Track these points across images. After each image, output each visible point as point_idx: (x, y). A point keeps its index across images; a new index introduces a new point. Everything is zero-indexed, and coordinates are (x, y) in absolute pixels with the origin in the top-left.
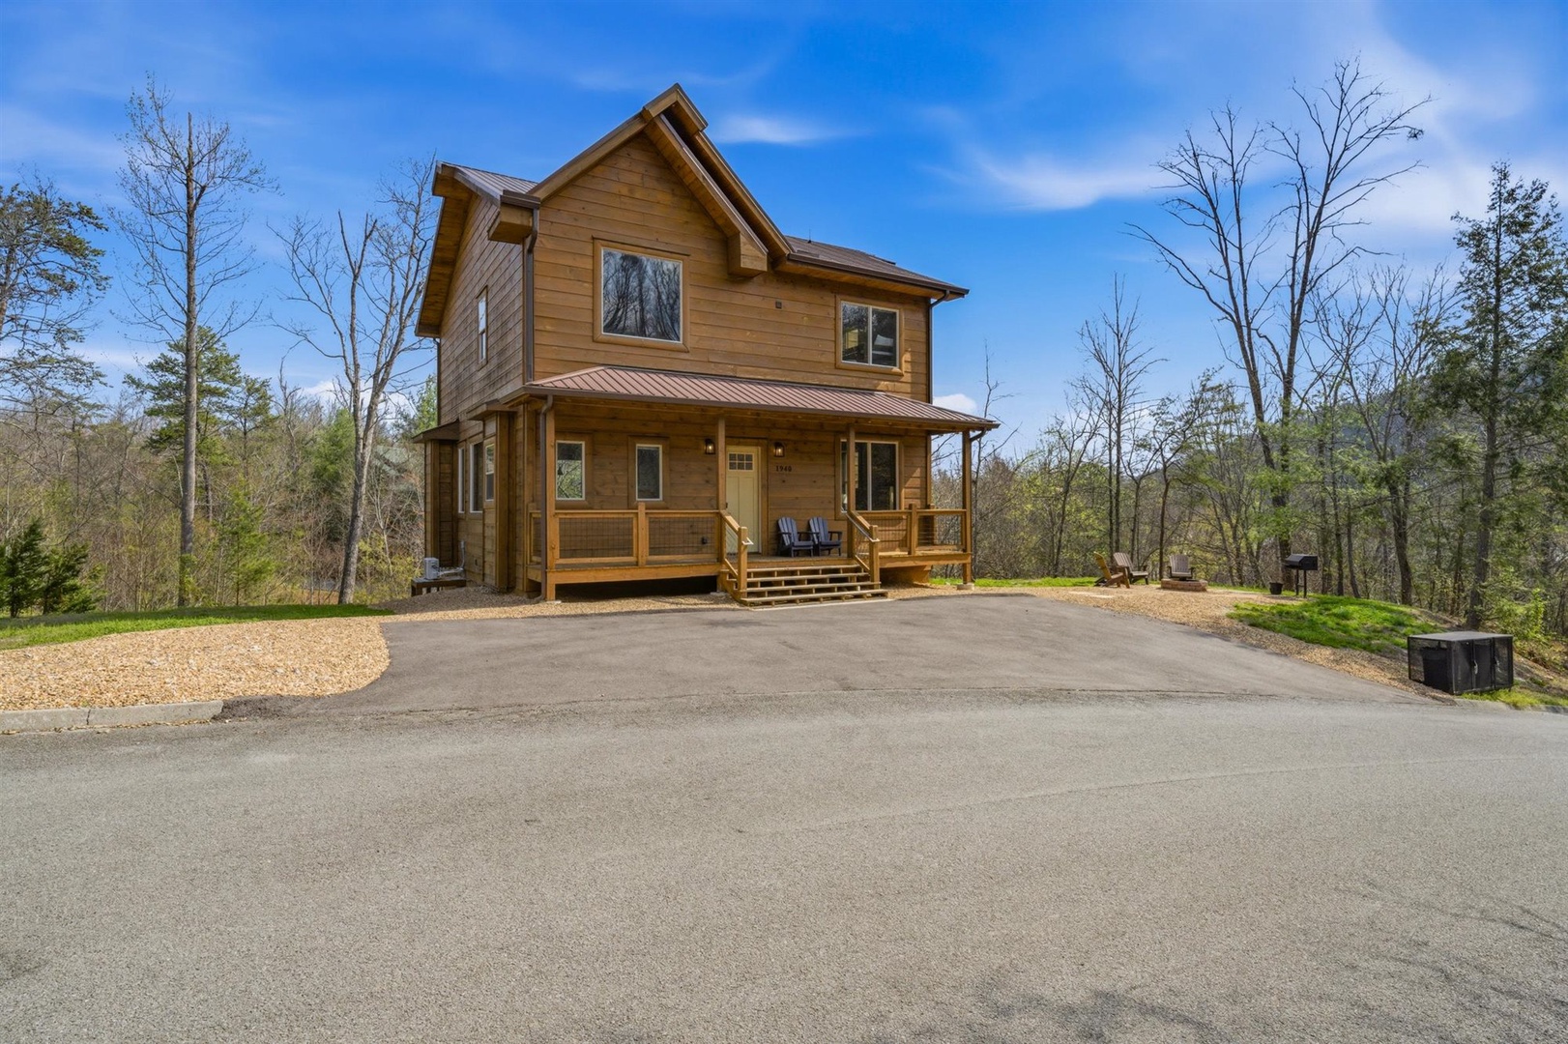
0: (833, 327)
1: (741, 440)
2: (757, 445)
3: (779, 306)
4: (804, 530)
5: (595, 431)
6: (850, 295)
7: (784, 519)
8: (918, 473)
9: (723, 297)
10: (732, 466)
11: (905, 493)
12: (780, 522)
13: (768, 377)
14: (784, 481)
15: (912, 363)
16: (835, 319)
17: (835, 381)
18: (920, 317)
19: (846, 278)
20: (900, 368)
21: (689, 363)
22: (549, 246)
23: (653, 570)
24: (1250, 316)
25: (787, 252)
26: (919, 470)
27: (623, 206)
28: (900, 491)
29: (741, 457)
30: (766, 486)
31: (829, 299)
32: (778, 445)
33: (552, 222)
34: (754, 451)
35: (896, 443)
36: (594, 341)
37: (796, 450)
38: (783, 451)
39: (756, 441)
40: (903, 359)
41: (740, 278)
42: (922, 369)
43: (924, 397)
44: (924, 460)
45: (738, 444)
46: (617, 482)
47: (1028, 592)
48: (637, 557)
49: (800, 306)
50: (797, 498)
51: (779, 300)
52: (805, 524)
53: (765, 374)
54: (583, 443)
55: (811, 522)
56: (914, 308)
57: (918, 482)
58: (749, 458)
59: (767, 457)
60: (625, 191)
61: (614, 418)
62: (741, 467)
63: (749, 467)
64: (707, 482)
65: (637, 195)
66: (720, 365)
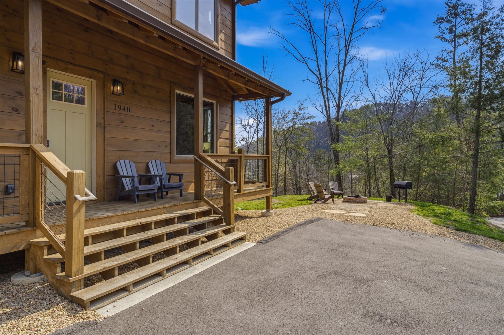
2: (89, 77)
4: (142, 173)
7: (122, 161)
8: (227, 127)
11: (220, 142)
12: (118, 164)
14: (122, 122)
15: (224, 42)
20: (217, 43)
24: (328, 76)
26: (228, 125)
28: (217, 141)
30: (102, 125)
32: (115, 82)
34: (86, 83)
35: (214, 102)
37: (135, 91)
38: (123, 89)
39: (88, 72)
40: (219, 37)
42: (230, 50)
44: (230, 118)
45: (64, 70)
50: (136, 140)
52: (143, 166)
55: (150, 164)
57: (227, 135)
58: (81, 90)
59: (103, 91)
62: (68, 100)
63: (80, 101)
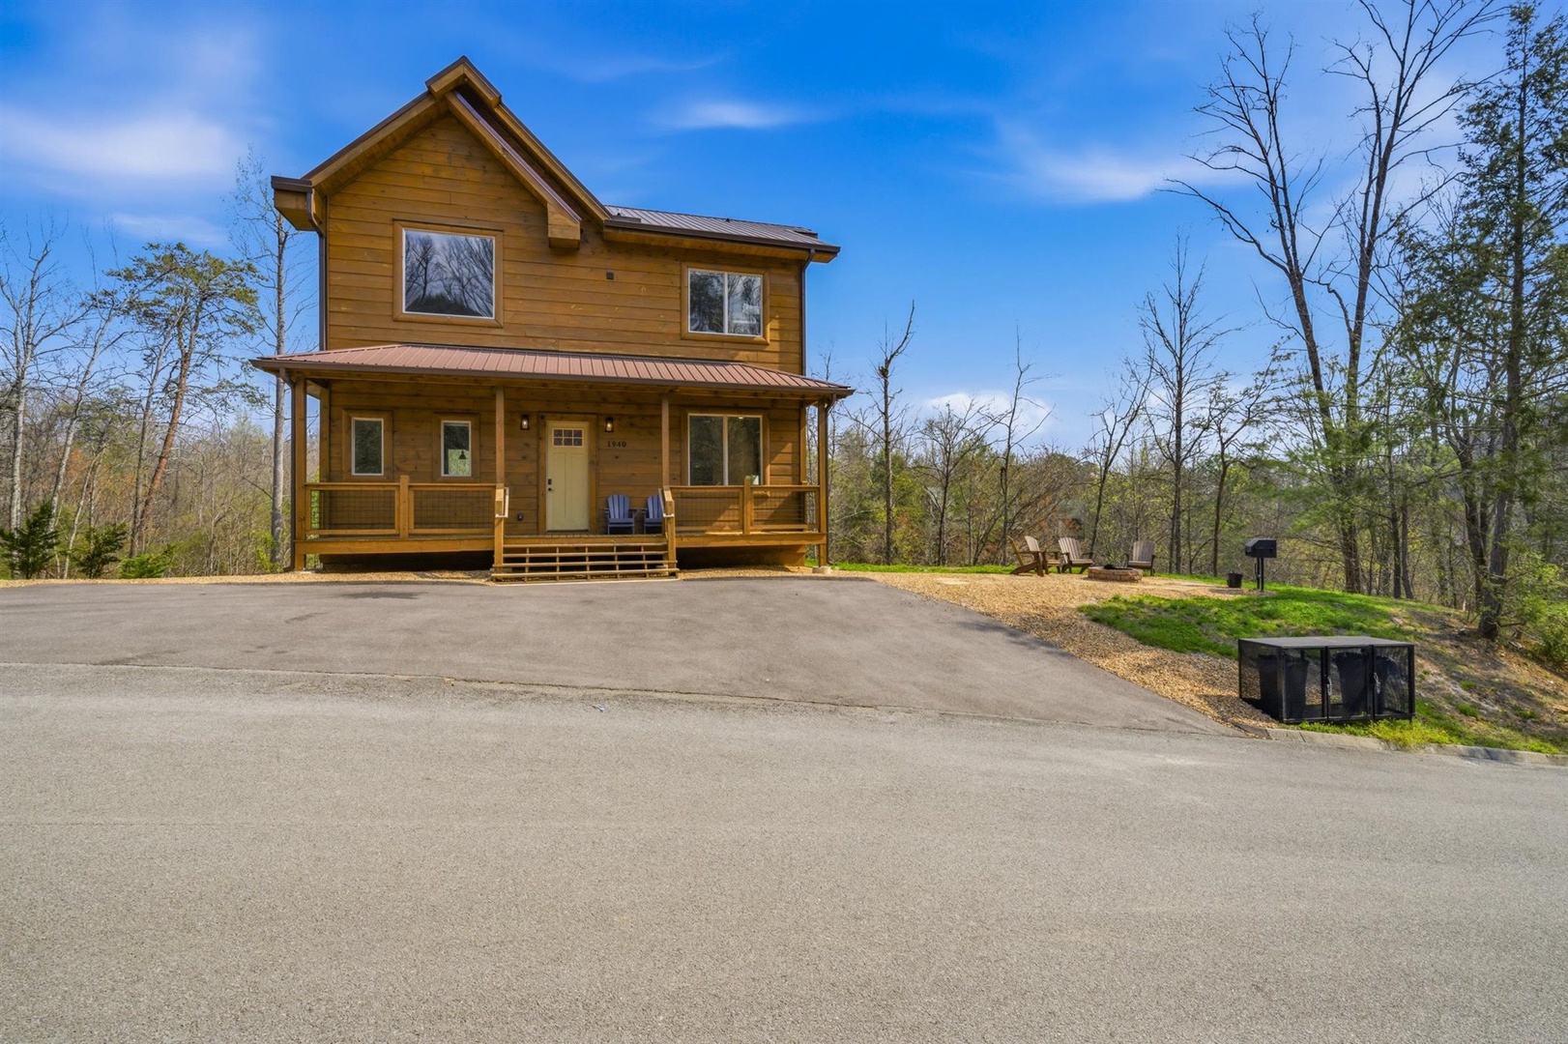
0: (678, 296)
1: (565, 415)
2: (583, 420)
3: (610, 276)
5: (396, 408)
6: (699, 261)
8: (789, 447)
9: (544, 270)
10: (558, 442)
11: (771, 470)
12: (610, 499)
13: (597, 351)
14: (617, 457)
15: (781, 330)
16: (680, 288)
17: (681, 353)
18: (792, 281)
19: (688, 243)
20: (765, 336)
21: (503, 338)
22: (344, 230)
23: (417, 543)
25: (603, 218)
26: (790, 445)
27: (426, 187)
28: (765, 468)
29: (569, 433)
30: (594, 463)
31: (673, 267)
32: (610, 419)
33: (348, 207)
34: (582, 426)
35: (760, 417)
36: (394, 321)
37: (633, 424)
38: (614, 425)
39: (583, 416)
40: (768, 327)
41: (563, 250)
42: (794, 337)
43: (797, 367)
44: (797, 434)
45: (561, 419)
46: (419, 458)
47: (871, 578)
48: (399, 529)
49: (635, 277)
50: (633, 474)
51: (609, 271)
53: (595, 347)
54: (382, 420)
56: (783, 272)
57: (789, 458)
58: (579, 433)
59: (597, 430)
60: (428, 171)
61: (417, 395)
62: (568, 442)
63: (579, 443)
64: (524, 458)
65: (443, 174)
66: (540, 340)
